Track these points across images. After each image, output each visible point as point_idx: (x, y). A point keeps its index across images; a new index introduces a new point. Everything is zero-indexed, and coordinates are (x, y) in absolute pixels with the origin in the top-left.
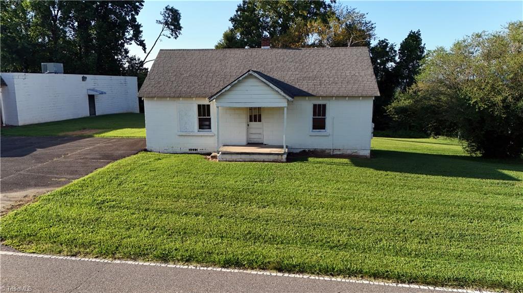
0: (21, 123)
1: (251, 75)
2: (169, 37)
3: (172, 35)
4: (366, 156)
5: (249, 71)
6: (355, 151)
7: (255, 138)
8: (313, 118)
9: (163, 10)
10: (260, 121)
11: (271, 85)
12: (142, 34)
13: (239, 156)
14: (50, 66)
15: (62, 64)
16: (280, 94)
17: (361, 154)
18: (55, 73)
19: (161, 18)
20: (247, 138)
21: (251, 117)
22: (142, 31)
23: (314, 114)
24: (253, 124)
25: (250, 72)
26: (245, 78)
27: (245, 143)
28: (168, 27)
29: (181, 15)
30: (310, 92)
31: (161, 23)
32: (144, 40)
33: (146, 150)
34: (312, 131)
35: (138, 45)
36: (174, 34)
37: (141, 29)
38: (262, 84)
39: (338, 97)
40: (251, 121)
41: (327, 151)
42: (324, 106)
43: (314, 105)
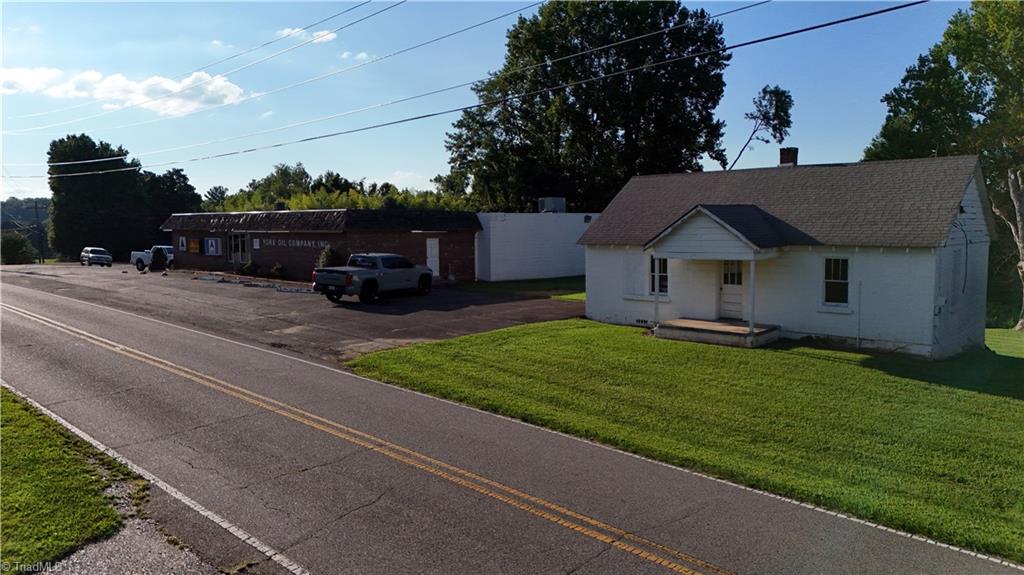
0: (493, 278)
1: (699, 212)
2: (767, 142)
3: (775, 137)
4: (923, 356)
5: (697, 206)
6: (901, 345)
7: (731, 310)
8: (827, 283)
9: (756, 93)
10: (740, 283)
11: (728, 226)
12: (721, 139)
13: (683, 333)
14: (549, 201)
15: (564, 200)
16: (741, 240)
17: (913, 352)
18: (554, 212)
19: (753, 109)
20: (719, 309)
21: (726, 276)
22: (722, 135)
23: (828, 276)
24: (729, 288)
25: (700, 208)
26: (693, 216)
27: (713, 315)
28: (767, 124)
29: (793, 98)
30: (818, 239)
31: (755, 118)
32: (724, 150)
33: (584, 317)
34: (824, 305)
35: (714, 158)
36: (778, 135)
37: (722, 131)
38: (717, 225)
39: (867, 247)
40: (726, 282)
41: (850, 342)
42: (845, 262)
43: (827, 260)
